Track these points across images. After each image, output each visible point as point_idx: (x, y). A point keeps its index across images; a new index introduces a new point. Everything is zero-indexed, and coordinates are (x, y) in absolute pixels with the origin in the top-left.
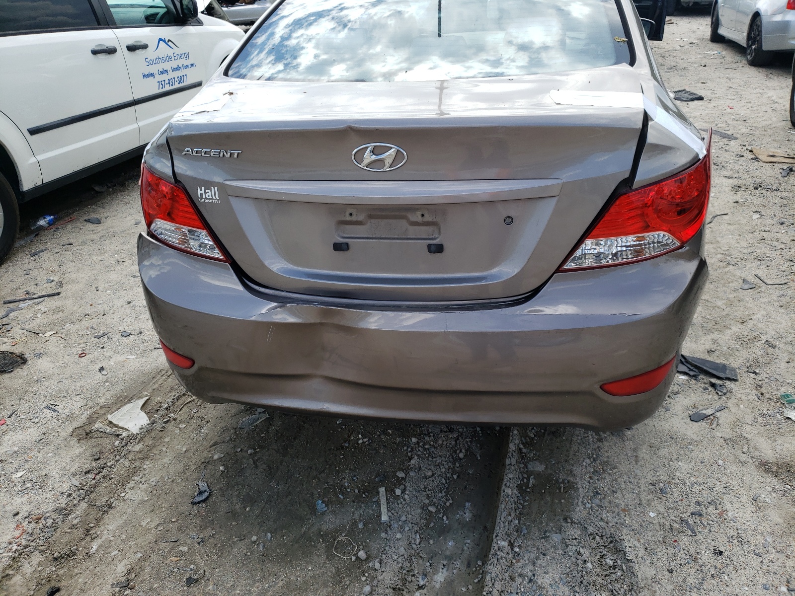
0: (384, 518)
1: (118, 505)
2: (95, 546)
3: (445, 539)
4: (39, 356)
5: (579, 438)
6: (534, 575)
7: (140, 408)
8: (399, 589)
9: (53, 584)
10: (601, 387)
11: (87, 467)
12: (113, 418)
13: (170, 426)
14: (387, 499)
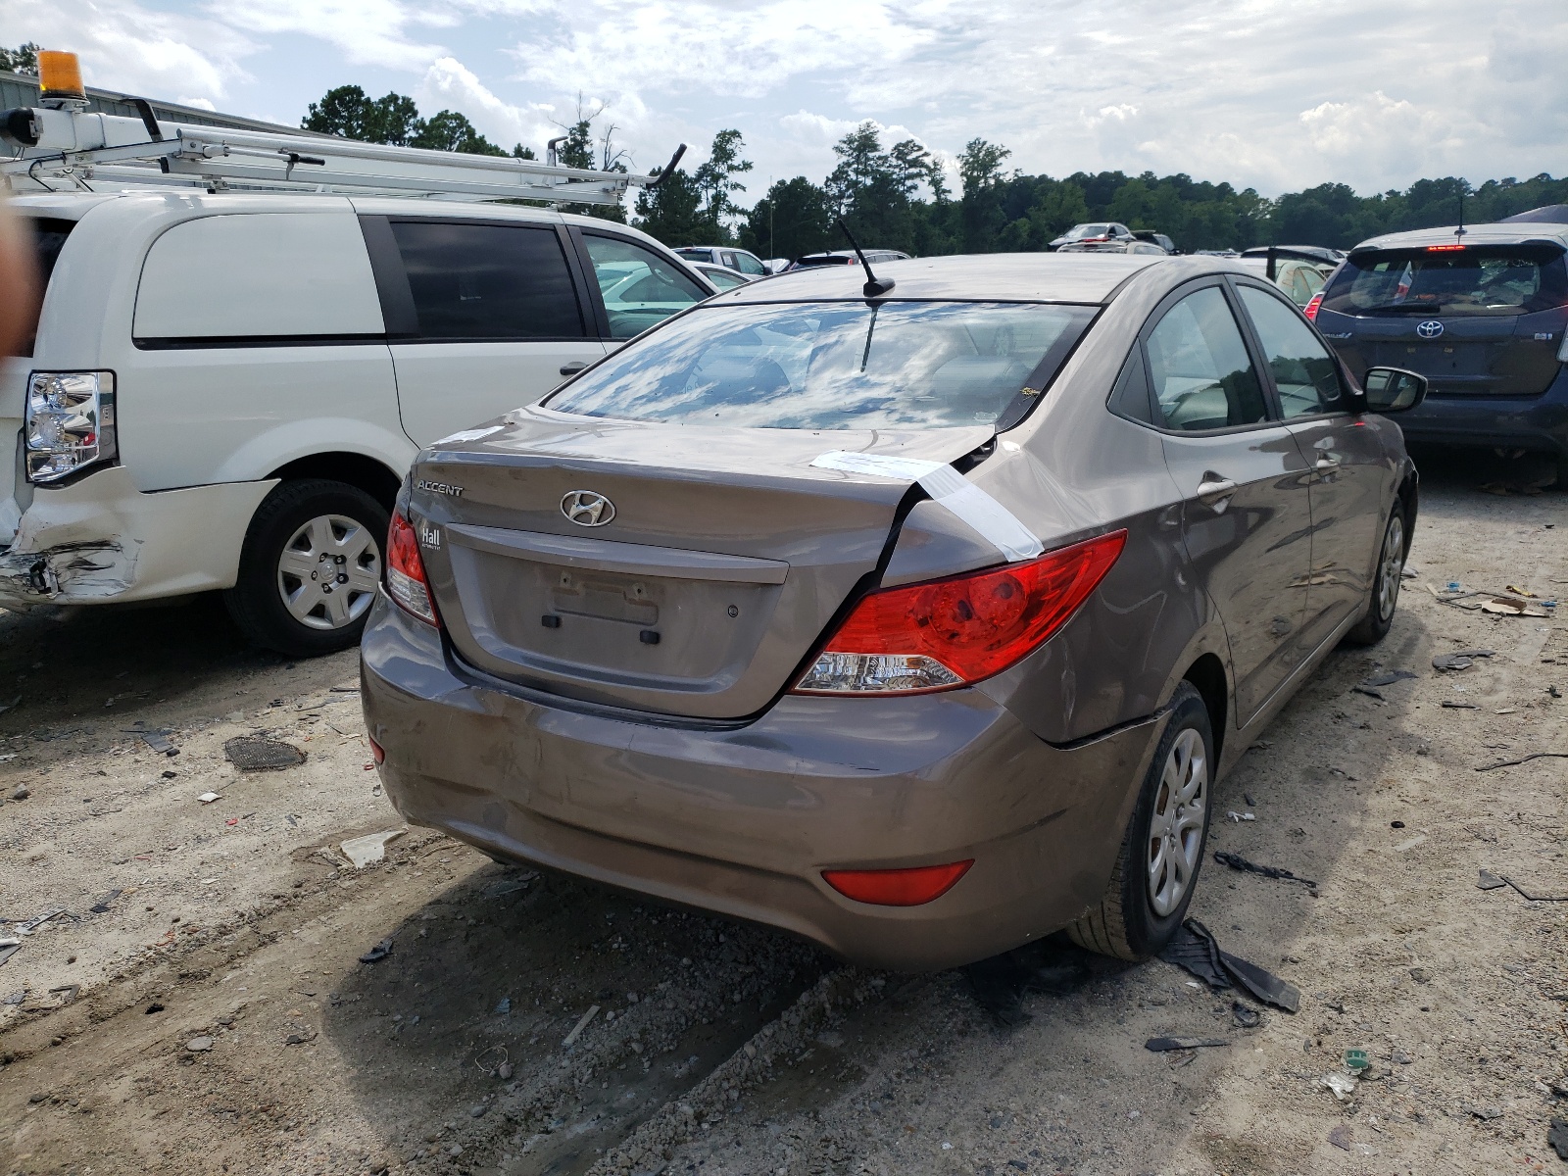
0: (568, 1041)
1: (284, 942)
2: (230, 976)
3: (626, 1089)
4: (322, 758)
5: (931, 1021)
6: (701, 1163)
7: (384, 840)
8: (516, 1123)
9: (160, 1002)
10: (823, 873)
11: (281, 892)
12: (345, 846)
13: (403, 870)
14: (591, 1021)
